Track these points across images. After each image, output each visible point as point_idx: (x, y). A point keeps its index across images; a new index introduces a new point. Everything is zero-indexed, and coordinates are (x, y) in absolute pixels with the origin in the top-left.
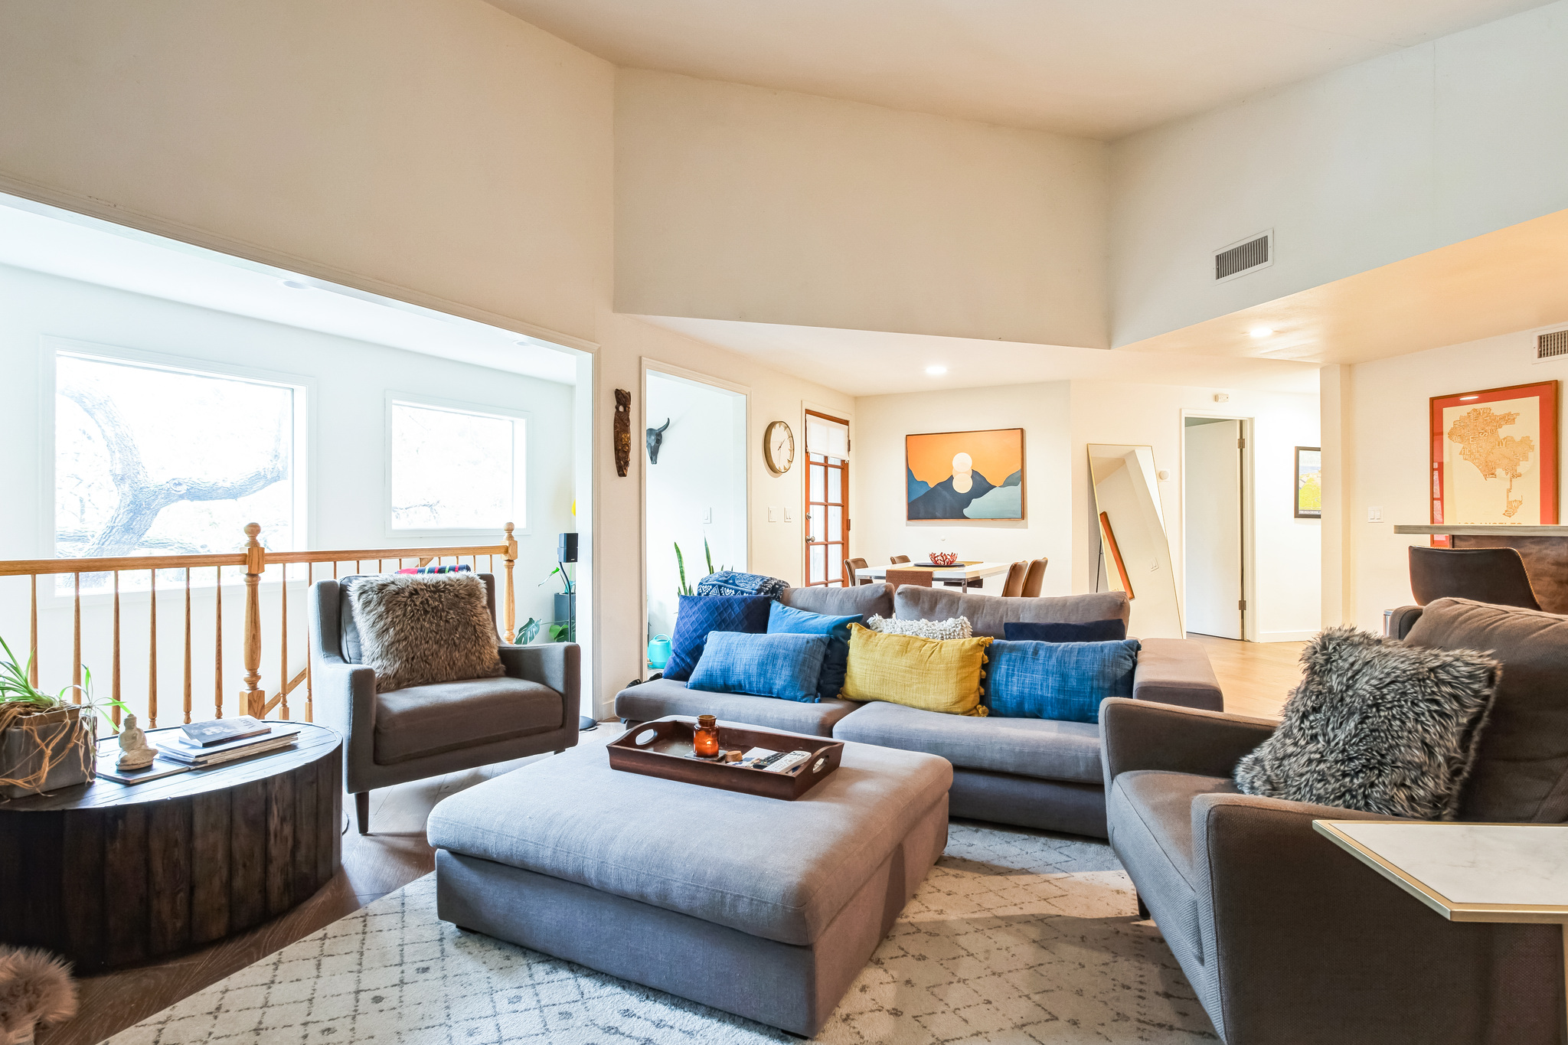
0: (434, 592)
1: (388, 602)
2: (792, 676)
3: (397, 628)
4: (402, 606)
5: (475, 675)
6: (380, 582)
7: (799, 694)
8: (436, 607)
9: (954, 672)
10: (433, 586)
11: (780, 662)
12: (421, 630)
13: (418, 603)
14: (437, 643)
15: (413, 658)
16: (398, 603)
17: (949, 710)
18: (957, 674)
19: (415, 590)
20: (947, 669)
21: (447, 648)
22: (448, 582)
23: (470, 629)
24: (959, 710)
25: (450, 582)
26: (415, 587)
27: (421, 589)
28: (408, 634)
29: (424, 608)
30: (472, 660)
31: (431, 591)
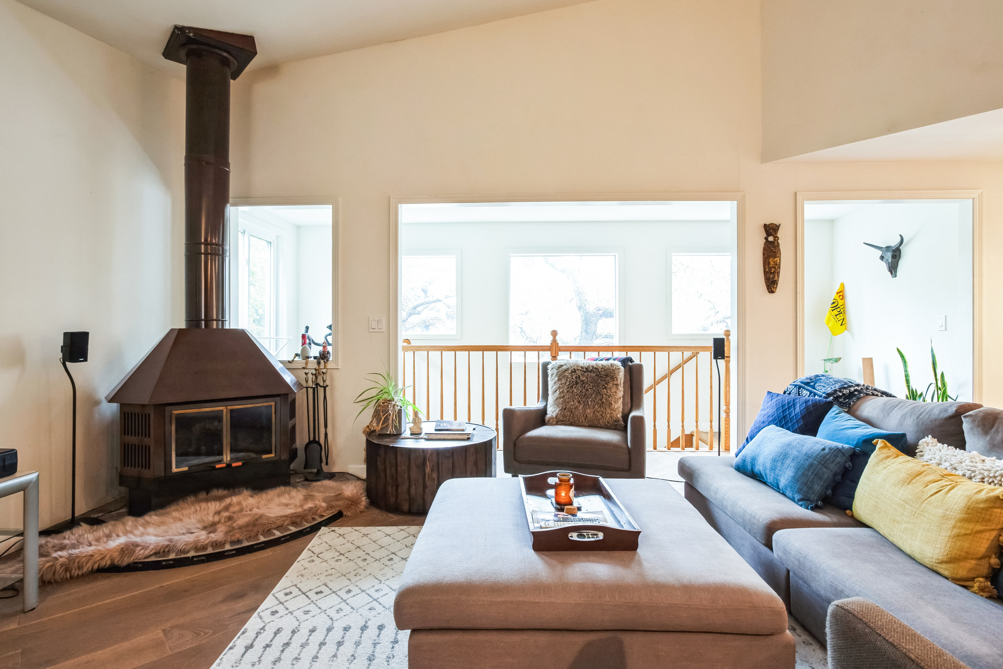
0: (585, 372)
1: (560, 375)
2: (794, 477)
3: (561, 390)
4: (566, 378)
5: (599, 425)
6: (560, 364)
7: (797, 497)
8: (583, 381)
9: (951, 523)
10: (586, 368)
11: (788, 461)
12: (572, 393)
13: (574, 377)
14: (579, 402)
15: (565, 409)
16: (564, 377)
17: (935, 568)
18: (954, 527)
19: (574, 369)
20: (945, 517)
21: (584, 406)
22: (595, 366)
23: (599, 397)
24: (946, 573)
25: (596, 367)
26: (575, 368)
27: (578, 370)
28: (565, 395)
29: (576, 381)
30: (597, 416)
31: (583, 371)
